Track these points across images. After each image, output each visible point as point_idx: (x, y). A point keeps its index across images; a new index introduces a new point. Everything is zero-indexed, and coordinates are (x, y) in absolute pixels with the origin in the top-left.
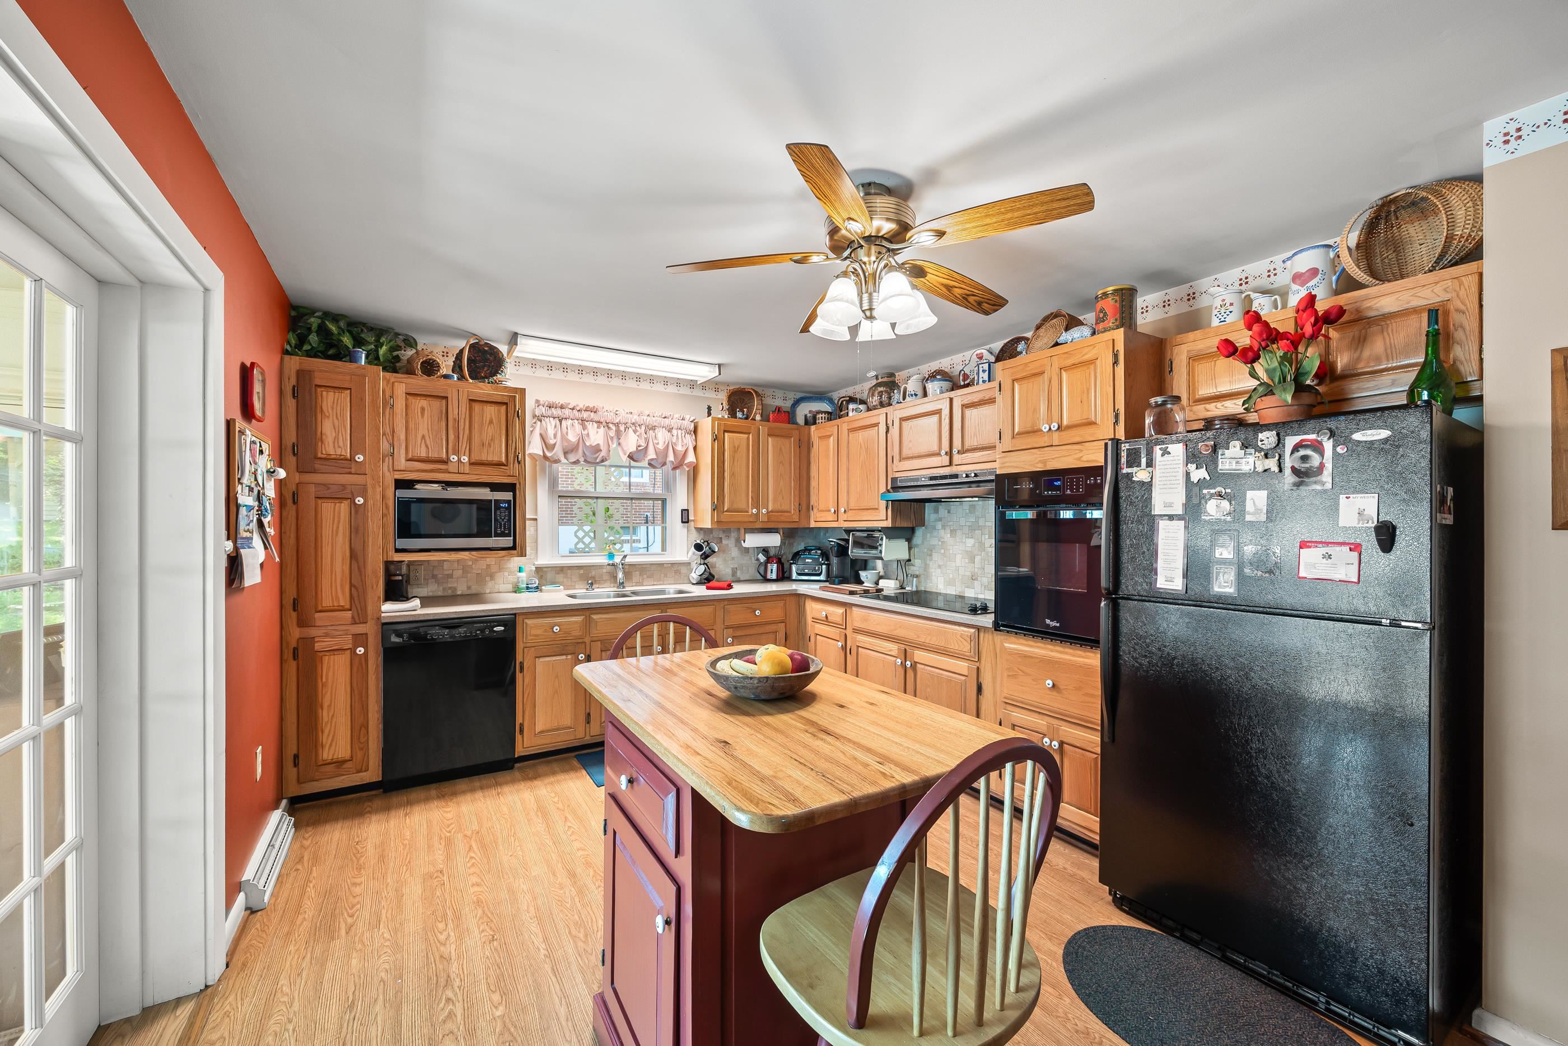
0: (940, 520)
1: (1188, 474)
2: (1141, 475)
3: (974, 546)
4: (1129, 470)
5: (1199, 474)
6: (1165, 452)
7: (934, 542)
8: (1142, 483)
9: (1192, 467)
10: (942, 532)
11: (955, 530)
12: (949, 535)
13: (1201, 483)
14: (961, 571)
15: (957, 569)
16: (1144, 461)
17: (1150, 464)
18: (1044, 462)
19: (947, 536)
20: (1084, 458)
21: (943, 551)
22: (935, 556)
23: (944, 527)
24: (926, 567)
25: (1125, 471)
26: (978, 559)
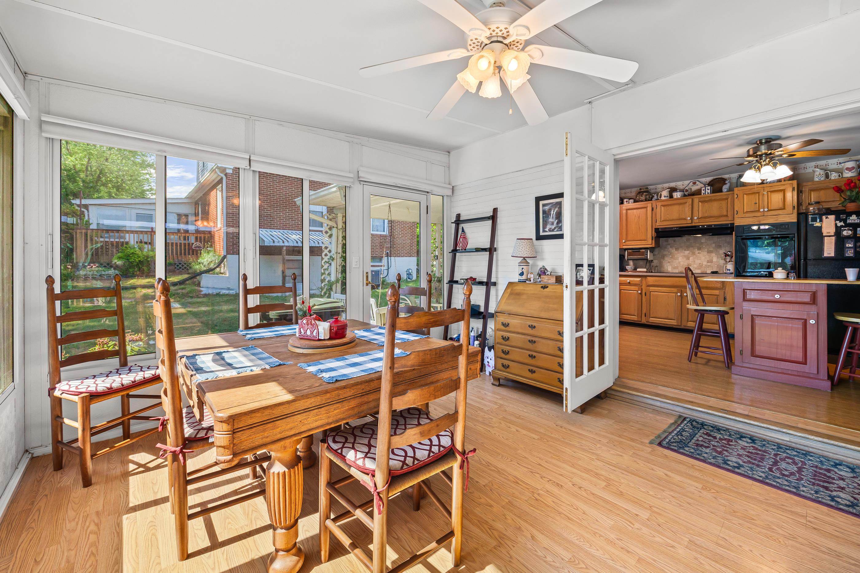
0: (669, 244)
1: (836, 224)
2: (817, 224)
3: (689, 253)
4: (812, 223)
5: (839, 224)
6: (827, 218)
7: (666, 253)
8: (817, 227)
9: (838, 222)
10: (671, 249)
11: (678, 248)
12: (674, 250)
13: (842, 226)
14: (682, 263)
15: (679, 263)
16: (818, 220)
17: (821, 220)
18: (760, 221)
19: (673, 251)
20: (780, 220)
21: (671, 256)
22: (666, 259)
23: (671, 247)
24: (661, 263)
25: (810, 223)
26: (691, 258)
